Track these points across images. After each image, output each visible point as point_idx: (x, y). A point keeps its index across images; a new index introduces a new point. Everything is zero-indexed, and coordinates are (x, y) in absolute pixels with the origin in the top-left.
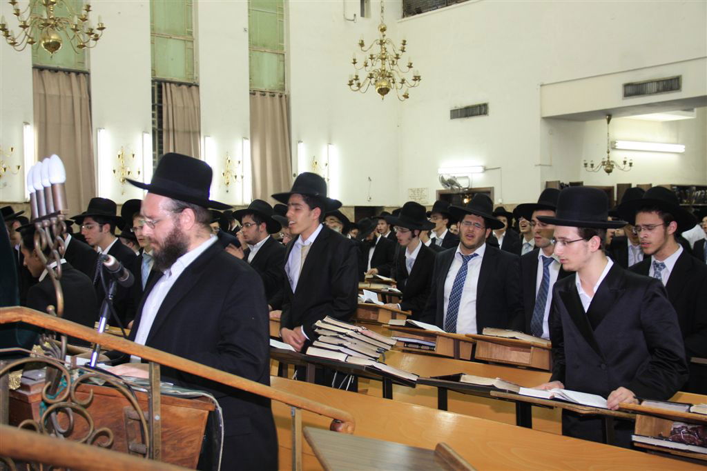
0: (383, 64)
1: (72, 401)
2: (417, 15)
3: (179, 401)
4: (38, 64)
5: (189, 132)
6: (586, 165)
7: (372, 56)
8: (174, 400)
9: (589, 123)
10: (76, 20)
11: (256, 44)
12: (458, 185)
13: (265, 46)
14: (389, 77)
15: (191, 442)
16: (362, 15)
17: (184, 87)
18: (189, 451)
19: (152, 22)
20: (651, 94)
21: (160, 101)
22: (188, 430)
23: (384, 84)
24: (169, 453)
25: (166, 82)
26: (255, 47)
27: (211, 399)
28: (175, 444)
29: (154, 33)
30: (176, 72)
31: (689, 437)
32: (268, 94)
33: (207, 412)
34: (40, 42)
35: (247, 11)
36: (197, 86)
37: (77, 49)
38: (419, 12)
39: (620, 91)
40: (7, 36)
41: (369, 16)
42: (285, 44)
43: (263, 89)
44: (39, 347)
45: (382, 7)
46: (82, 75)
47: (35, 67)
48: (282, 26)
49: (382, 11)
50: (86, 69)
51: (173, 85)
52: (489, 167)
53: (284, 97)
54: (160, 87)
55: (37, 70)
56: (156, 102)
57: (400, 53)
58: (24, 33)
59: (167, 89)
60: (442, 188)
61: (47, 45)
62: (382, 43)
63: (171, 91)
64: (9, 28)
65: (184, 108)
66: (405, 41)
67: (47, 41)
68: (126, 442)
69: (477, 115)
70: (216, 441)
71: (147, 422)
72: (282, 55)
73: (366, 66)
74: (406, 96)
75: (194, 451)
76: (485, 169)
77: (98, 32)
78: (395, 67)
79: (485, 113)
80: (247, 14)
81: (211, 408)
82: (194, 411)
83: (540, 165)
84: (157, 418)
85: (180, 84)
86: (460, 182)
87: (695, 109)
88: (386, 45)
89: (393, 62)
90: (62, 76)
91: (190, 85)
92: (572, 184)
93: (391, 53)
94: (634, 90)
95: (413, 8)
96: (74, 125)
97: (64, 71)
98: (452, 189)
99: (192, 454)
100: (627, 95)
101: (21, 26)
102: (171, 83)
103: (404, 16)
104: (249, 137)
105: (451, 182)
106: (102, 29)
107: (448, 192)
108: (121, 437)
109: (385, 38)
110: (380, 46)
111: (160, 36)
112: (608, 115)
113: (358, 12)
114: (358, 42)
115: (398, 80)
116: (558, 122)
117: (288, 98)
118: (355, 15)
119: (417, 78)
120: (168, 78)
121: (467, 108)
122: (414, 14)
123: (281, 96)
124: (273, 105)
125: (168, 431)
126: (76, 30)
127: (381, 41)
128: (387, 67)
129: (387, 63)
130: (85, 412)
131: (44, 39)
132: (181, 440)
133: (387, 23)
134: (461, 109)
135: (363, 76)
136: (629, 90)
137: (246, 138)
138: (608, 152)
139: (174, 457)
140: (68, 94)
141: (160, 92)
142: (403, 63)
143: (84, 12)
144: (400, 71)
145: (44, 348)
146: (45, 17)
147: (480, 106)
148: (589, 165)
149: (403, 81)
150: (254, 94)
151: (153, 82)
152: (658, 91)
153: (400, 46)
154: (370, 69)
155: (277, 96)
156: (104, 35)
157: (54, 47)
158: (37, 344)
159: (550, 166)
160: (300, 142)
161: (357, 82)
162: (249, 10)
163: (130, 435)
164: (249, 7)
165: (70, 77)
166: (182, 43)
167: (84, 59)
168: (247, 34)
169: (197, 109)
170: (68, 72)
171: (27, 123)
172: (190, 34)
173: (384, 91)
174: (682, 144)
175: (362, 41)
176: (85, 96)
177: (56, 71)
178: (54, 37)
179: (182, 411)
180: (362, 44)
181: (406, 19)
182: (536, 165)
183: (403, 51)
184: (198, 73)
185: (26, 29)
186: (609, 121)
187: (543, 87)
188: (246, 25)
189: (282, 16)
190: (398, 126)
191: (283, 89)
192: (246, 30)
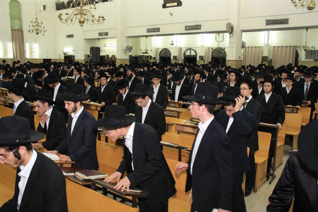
0: (37, 27)
7: (33, 25)
13: (15, 18)
16: (44, 10)
26: (12, 18)
32: (17, 30)
38: (59, 10)
41: (46, 10)
42: (21, 17)
43: (15, 29)
49: (36, 14)
52: (74, 50)
53: (21, 31)
69: (71, 37)
72: (21, 20)
79: (73, 37)
94: (101, 34)
103: (56, 10)
109: (37, 21)
112: (98, 39)
117: (23, 31)
118: (41, 10)
121: (70, 35)
124: (18, 33)
134: (68, 35)
137: (10, 42)
147: (72, 35)
150: (12, 30)
155: (19, 31)
160: (26, 43)
173: (37, 33)
182: (83, 50)
187: (84, 32)
188: (9, 13)
189: (20, 10)
190: (55, 38)
191: (21, 29)
192: (9, 14)
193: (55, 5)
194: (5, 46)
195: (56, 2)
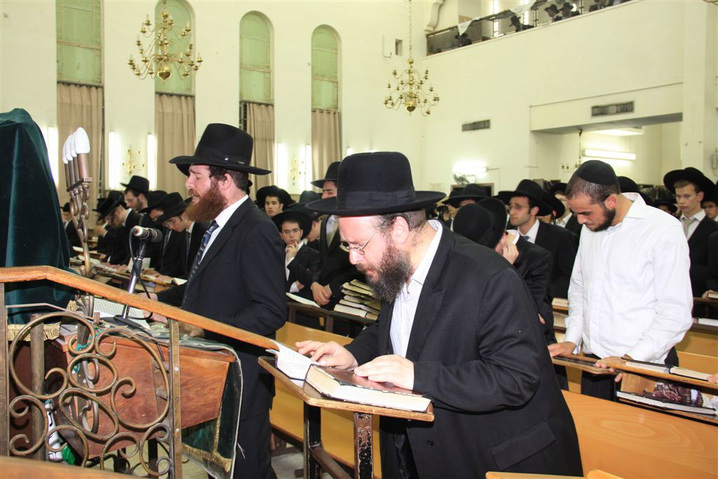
0: (411, 88)
1: (97, 353)
2: (438, 54)
3: (202, 353)
4: (159, 91)
5: (266, 140)
6: (563, 167)
7: (402, 82)
8: (197, 352)
9: (566, 136)
10: (181, 55)
11: (317, 75)
12: (467, 181)
13: (323, 76)
14: (415, 98)
15: (213, 389)
16: (397, 53)
17: (263, 106)
18: (211, 397)
19: (241, 58)
20: (612, 114)
21: (245, 117)
22: (210, 379)
23: (411, 104)
24: (193, 398)
25: (249, 103)
26: (316, 76)
27: (231, 352)
28: (198, 391)
29: (242, 67)
30: (257, 95)
31: (670, 393)
32: (325, 112)
33: (228, 363)
34: (156, 73)
35: (310, 50)
36: (273, 105)
37: (183, 78)
38: (439, 51)
39: (589, 112)
40: (134, 68)
41: (401, 55)
42: (338, 75)
43: (321, 108)
44: (75, 302)
45: (411, 46)
46: (189, 98)
47: (157, 93)
48: (336, 61)
49: (410, 49)
50: (192, 94)
51: (255, 105)
52: (490, 168)
53: (337, 114)
54: (245, 106)
55: (158, 95)
56: (242, 117)
57: (424, 80)
58: (145, 67)
59: (250, 108)
60: (455, 183)
61: (161, 75)
62: (410, 72)
63: (253, 110)
64: (136, 63)
65: (263, 121)
66: (427, 71)
67: (161, 71)
68: (153, 388)
69: (481, 128)
70: (237, 389)
71: (167, 372)
72: (336, 83)
73: (398, 89)
74: (428, 113)
75: (216, 397)
76: (488, 170)
77: (198, 64)
78: (420, 91)
79: (488, 127)
80: (310, 53)
81: (232, 360)
82: (216, 362)
83: (530, 167)
84: (176, 369)
85: (260, 104)
86: (468, 178)
87: (643, 127)
88: (413, 74)
89: (419, 87)
90: (175, 99)
91: (267, 105)
92: (552, 181)
93: (417, 80)
94: (599, 111)
95: (435, 49)
96: (183, 134)
97: (177, 95)
98: (463, 184)
99: (214, 399)
100: (594, 115)
101: (143, 61)
102: (253, 103)
103: (428, 55)
104: (311, 144)
105: (462, 179)
106: (200, 61)
107: (459, 186)
108: (149, 383)
109: (413, 69)
110: (408, 75)
111: (246, 69)
112: (580, 129)
113: (394, 52)
114: (392, 71)
115: (422, 100)
116: (542, 134)
117: (340, 115)
118: (391, 54)
119: (436, 99)
120: (252, 99)
121: (474, 123)
122: (435, 53)
123: (335, 113)
124: (329, 120)
125: (193, 379)
126: (181, 62)
127: (409, 71)
128: (414, 90)
129: (414, 87)
130: (109, 362)
131: (159, 70)
132: (203, 388)
133: (414, 58)
134: (470, 124)
135: (395, 97)
136: (596, 111)
137: (308, 144)
138: (580, 158)
139: (198, 402)
140: (179, 112)
141: (245, 110)
142: (426, 87)
143: (188, 50)
144: (423, 93)
145: (78, 304)
146: (160, 54)
147: (484, 122)
148: (565, 167)
149: (425, 101)
150: (315, 111)
151: (240, 102)
152: (617, 112)
153: (424, 75)
154: (400, 92)
155: (332, 113)
156: (202, 67)
157: (166, 75)
158: (73, 300)
159: (537, 167)
160: (349, 147)
161: (391, 101)
162: (312, 50)
163: (156, 382)
164: (312, 47)
165: (181, 100)
166: (262, 74)
167: (191, 86)
168: (310, 68)
169: (272, 122)
170: (180, 96)
171: (150, 133)
172: (268, 67)
173: (411, 109)
174: (634, 153)
175: (395, 71)
176: (191, 113)
177: (171, 95)
178: (166, 69)
179: (205, 361)
180: (395, 74)
181: (429, 56)
182: (526, 167)
183: (426, 78)
184: (273, 96)
185: (147, 63)
186: (580, 134)
187: (532, 108)
188: (310, 61)
189: (337, 54)
190: (423, 137)
191: (337, 108)
192: (309, 64)
193: (425, 41)
194: (294, 156)
195: (428, 33)
